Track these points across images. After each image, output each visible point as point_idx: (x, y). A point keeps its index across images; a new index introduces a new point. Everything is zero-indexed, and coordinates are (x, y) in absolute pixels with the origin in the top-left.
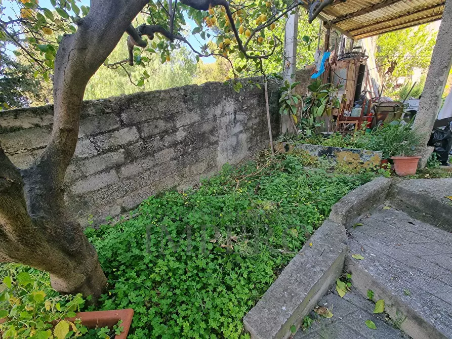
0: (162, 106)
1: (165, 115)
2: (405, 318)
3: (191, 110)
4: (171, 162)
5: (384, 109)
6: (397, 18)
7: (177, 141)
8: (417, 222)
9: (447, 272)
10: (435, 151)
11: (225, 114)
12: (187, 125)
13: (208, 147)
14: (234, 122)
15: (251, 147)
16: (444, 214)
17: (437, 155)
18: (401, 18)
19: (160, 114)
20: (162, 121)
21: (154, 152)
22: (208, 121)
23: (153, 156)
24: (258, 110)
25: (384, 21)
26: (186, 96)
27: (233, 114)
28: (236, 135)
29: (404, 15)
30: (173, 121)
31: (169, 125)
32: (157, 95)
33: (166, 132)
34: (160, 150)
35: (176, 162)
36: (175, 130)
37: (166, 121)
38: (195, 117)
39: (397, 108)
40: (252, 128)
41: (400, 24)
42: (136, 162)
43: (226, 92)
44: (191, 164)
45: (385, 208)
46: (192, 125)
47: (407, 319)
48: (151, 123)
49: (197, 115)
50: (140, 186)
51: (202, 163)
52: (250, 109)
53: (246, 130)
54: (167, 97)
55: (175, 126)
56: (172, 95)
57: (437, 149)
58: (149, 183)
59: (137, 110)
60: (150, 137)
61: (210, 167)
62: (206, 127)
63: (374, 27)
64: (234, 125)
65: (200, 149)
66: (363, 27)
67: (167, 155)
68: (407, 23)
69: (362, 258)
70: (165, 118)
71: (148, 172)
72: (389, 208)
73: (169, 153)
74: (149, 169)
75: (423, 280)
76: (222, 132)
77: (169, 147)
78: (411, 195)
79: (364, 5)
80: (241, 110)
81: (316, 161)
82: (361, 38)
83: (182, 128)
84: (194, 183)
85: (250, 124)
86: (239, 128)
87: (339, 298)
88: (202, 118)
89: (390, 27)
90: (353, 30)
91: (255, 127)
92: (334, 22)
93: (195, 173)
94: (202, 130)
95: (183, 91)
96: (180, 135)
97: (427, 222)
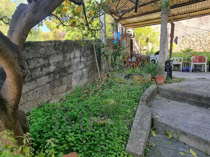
0: (42, 50)
1: (44, 56)
2: (180, 135)
3: (58, 54)
4: (46, 85)
5: (143, 59)
6: (142, 22)
7: (50, 72)
8: (170, 101)
9: (186, 115)
10: (167, 73)
11: (76, 58)
12: (56, 63)
13: (67, 76)
14: (80, 62)
15: (89, 76)
16: (178, 96)
17: (168, 75)
18: (143, 22)
19: (41, 55)
20: (42, 59)
21: (37, 78)
22: (67, 61)
23: (36, 81)
24: (91, 57)
25: (137, 22)
26: (56, 46)
27: (79, 58)
28: (81, 69)
29: (144, 21)
30: (48, 60)
31: (46, 62)
32: (40, 43)
33: (44, 66)
34: (40, 77)
35: (49, 85)
36: (49, 65)
37: (44, 59)
38: (60, 58)
39: (148, 58)
40: (88, 66)
41: (143, 25)
42: (25, 85)
43: (76, 46)
44: (58, 86)
45: (158, 97)
46: (58, 63)
47: (180, 136)
48: (35, 60)
49: (61, 57)
50: (26, 101)
51: (64, 85)
52: (87, 56)
53: (86, 67)
54: (45, 45)
55: (49, 63)
56: (48, 44)
57: (168, 72)
58: (32, 99)
59: (28, 51)
60: (35, 68)
61: (69, 88)
62: (66, 64)
63: (133, 24)
64: (80, 64)
65: (63, 76)
66: (130, 24)
67: (44, 80)
68: (145, 24)
69: (158, 117)
70: (44, 58)
71: (32, 92)
72: (159, 98)
73: (46, 79)
74: (33, 89)
75: (181, 119)
76: (74, 67)
77: (46, 75)
78: (166, 90)
79: (130, 15)
80: (83, 56)
81: (124, 81)
82: (129, 28)
83: (53, 64)
84: (60, 98)
85: (87, 64)
86: (82, 66)
87: (155, 138)
88: (64, 59)
89: (139, 25)
90: (126, 24)
91: (90, 65)
92: (119, 20)
93: (60, 92)
94: (64, 66)
95: (54, 43)
96: (52, 68)
97: (174, 100)
